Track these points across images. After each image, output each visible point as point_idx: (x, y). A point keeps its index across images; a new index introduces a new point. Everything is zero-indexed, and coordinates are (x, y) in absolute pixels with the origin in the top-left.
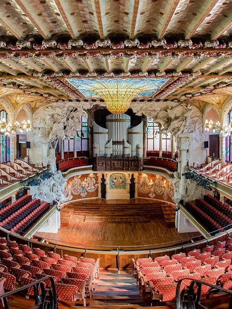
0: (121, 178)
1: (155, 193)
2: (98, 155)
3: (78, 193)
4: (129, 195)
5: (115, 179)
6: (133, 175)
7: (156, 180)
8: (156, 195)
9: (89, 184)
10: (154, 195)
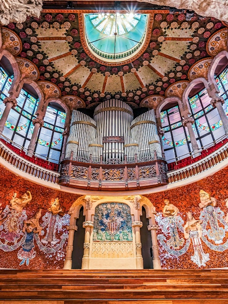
0: (119, 214)
1: (206, 250)
2: (75, 156)
3: (12, 248)
4: (140, 258)
5: (108, 216)
6: (144, 209)
7: (202, 213)
8: (212, 254)
9: (45, 230)
10: (206, 257)
